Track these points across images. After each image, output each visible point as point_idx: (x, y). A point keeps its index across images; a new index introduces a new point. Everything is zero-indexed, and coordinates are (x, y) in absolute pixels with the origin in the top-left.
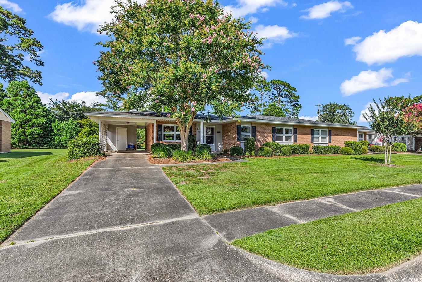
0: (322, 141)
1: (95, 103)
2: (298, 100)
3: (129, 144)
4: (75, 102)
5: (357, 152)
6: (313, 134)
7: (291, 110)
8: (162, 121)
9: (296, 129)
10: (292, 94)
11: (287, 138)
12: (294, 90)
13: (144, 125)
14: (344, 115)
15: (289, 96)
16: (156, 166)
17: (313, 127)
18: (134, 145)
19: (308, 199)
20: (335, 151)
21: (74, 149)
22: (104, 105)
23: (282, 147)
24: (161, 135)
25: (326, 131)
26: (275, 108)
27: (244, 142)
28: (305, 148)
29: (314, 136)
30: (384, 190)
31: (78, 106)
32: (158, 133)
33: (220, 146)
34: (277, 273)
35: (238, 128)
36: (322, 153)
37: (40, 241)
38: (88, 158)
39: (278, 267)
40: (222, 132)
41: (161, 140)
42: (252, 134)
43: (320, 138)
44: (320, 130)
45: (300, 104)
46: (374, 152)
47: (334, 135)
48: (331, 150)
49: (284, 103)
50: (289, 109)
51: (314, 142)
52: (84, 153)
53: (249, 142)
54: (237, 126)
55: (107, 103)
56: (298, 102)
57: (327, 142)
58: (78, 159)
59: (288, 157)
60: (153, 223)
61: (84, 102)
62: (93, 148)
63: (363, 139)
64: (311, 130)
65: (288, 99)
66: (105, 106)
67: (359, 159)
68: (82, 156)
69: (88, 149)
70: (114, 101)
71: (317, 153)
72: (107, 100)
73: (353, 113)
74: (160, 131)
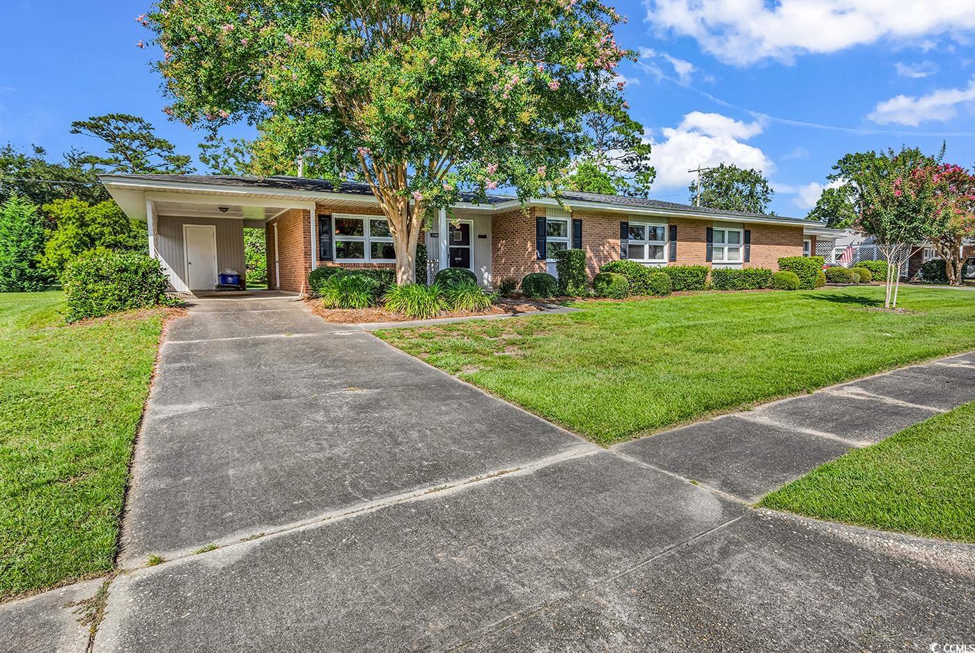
0: (730, 258)
1: (75, 152)
2: (648, 156)
3: (224, 273)
4: (9, 150)
5: (807, 283)
6: (712, 241)
7: (631, 182)
8: (332, 206)
9: (676, 227)
10: (633, 141)
11: (655, 251)
12: (638, 130)
13: (262, 217)
14: (751, 194)
15: (625, 145)
16: (351, 328)
17: (711, 222)
18: (238, 276)
19: (808, 393)
20: (760, 281)
21: (90, 286)
22: (101, 161)
23: (650, 272)
24: (331, 243)
25: (739, 232)
26: (595, 176)
27: (557, 262)
28: (698, 276)
29: (715, 245)
30: (936, 362)
31: (22, 163)
32: (320, 239)
33: (486, 275)
34: (932, 561)
35: (541, 222)
36: (734, 287)
37: (234, 547)
38: (135, 312)
39: (930, 546)
40: (490, 236)
41: (331, 259)
42: (574, 240)
43: (726, 249)
44: (727, 230)
45: (651, 167)
46: (836, 282)
47: (755, 244)
48: (753, 279)
49: (613, 163)
50: (625, 180)
51: (713, 261)
52: (120, 299)
53: (573, 260)
54: (538, 218)
55: (111, 156)
56: (646, 162)
57: (741, 261)
58: (102, 316)
59: (665, 299)
60: (503, 473)
61: (39, 151)
62: (145, 283)
63: (809, 252)
64: (708, 229)
65: (624, 152)
66: (106, 163)
67: (821, 299)
68: (115, 308)
69: (130, 287)
70: (132, 150)
71: (722, 287)
72: (111, 146)
73: (772, 191)
74: (326, 232)
